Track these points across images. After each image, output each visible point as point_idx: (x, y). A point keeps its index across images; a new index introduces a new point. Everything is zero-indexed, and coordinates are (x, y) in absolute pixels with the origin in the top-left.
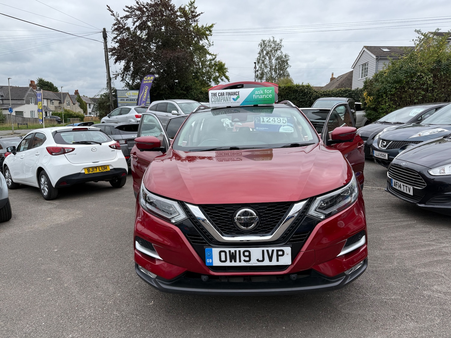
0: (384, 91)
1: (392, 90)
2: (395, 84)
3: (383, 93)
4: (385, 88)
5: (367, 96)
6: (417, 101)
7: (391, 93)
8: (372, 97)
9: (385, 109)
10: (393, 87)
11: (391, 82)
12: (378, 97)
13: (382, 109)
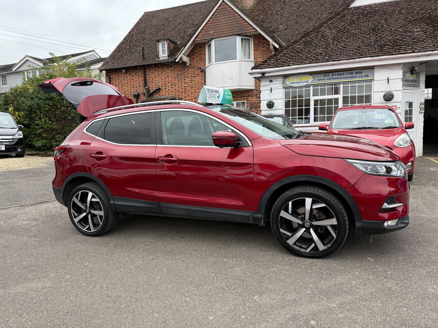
0: (37, 107)
1: (45, 106)
2: (48, 101)
3: (37, 109)
4: (38, 104)
5: (14, 112)
6: (70, 118)
7: (45, 109)
8: (22, 113)
9: (41, 125)
10: (46, 104)
11: (43, 99)
12: (29, 113)
13: (38, 125)
